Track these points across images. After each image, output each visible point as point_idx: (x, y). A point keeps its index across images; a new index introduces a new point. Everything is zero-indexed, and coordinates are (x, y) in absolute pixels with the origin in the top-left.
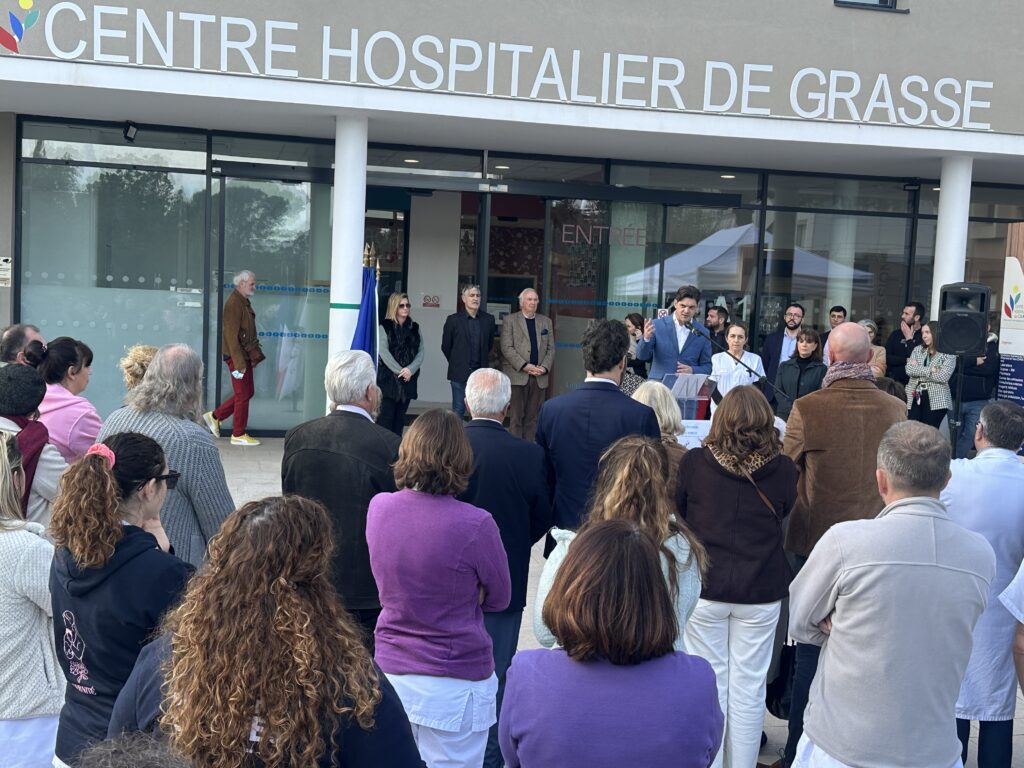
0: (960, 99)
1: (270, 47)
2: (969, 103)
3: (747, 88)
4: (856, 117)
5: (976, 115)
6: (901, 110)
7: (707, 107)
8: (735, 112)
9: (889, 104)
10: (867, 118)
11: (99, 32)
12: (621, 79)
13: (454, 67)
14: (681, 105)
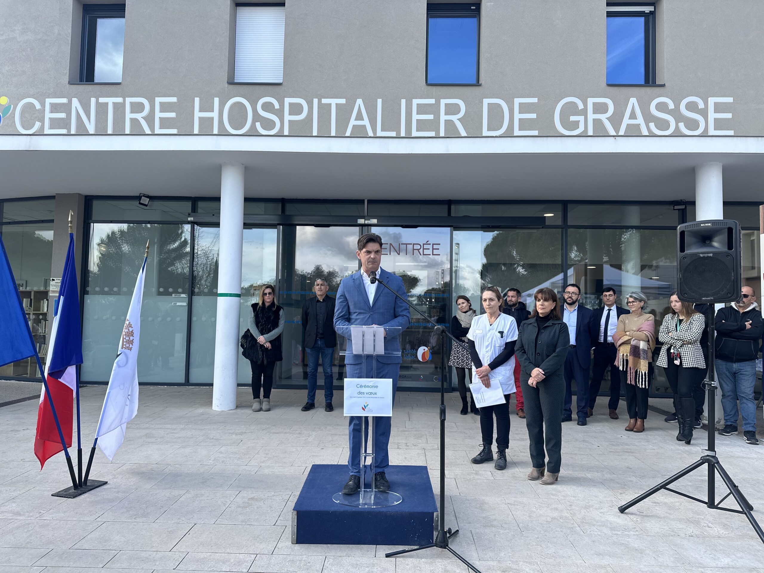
0: (704, 113)
1: (158, 115)
2: (712, 115)
3: (517, 116)
4: (612, 132)
5: (719, 124)
6: (652, 125)
7: (485, 133)
8: (509, 135)
9: (640, 120)
10: (622, 133)
11: (48, 115)
12: (415, 117)
13: (287, 117)
14: (463, 133)
